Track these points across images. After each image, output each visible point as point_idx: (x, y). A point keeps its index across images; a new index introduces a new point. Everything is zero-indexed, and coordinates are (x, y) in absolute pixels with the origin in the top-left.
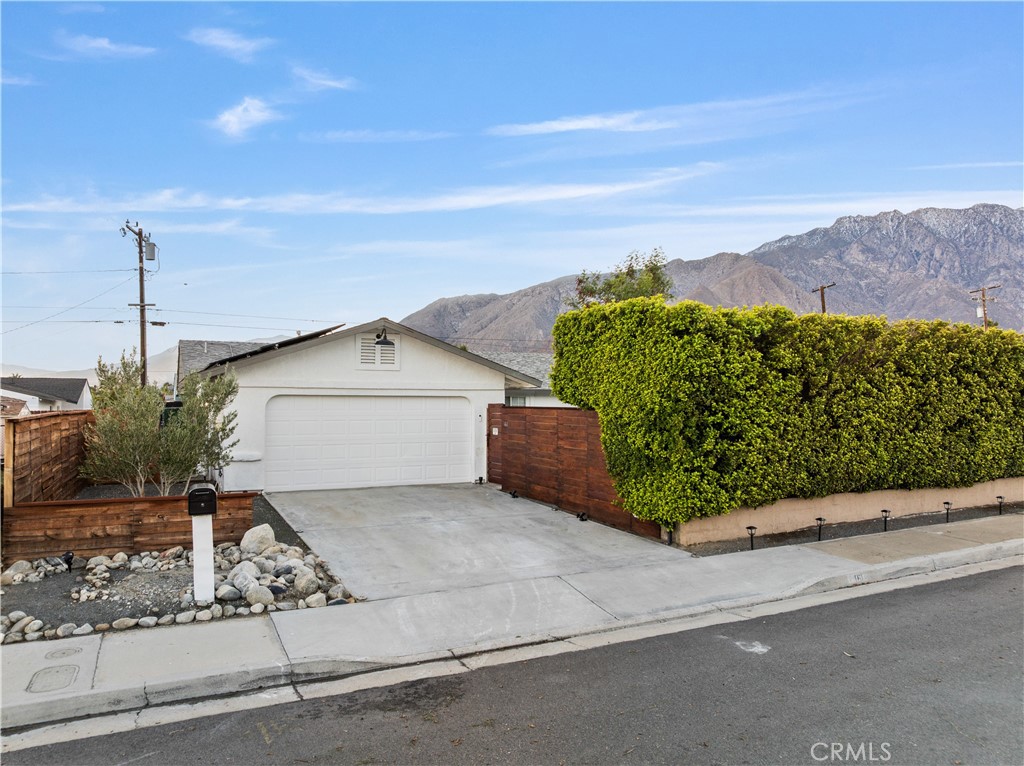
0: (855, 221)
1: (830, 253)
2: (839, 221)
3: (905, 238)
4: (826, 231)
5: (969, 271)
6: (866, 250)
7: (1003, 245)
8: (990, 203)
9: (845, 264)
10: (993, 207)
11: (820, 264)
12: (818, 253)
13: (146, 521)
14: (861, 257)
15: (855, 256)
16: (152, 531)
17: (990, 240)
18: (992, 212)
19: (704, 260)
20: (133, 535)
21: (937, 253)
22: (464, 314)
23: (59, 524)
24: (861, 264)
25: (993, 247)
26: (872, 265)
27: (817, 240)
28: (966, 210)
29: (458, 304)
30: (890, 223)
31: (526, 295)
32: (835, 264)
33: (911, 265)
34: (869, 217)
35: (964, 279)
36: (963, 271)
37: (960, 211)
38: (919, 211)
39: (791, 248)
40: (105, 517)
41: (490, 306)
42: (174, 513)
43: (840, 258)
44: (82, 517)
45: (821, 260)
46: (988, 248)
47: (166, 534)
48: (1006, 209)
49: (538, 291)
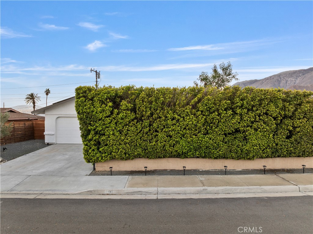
31: (268, 79)
41: (255, 84)
49: (272, 78)
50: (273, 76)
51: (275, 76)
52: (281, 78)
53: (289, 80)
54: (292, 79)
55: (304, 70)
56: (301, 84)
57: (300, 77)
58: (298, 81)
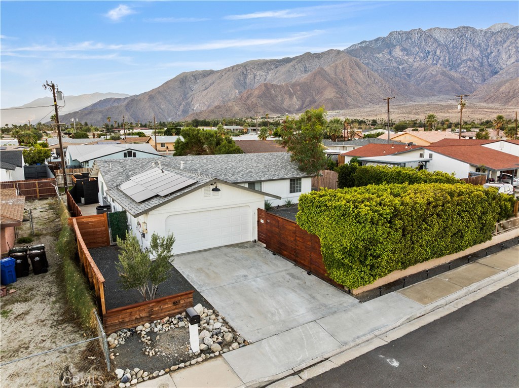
0: (399, 34)
1: (385, 50)
2: (391, 34)
3: (423, 44)
4: (384, 39)
5: (452, 62)
6: (404, 49)
7: (470, 48)
8: (466, 26)
9: (392, 57)
10: (467, 28)
11: (380, 56)
12: (380, 50)
13: (154, 309)
14: (401, 53)
15: (398, 52)
16: (157, 313)
17: (464, 46)
18: (467, 31)
19: (322, 53)
20: (150, 315)
21: (438, 52)
22: (196, 81)
23: (123, 316)
24: (401, 57)
25: (465, 50)
26: (406, 58)
27: (379, 44)
28: (454, 29)
29: (193, 75)
30: (416, 35)
31: (229, 71)
32: (388, 57)
33: (425, 58)
34: (406, 32)
35: (450, 66)
36: (450, 62)
37: (451, 30)
38: (431, 29)
39: (366, 47)
40: (140, 311)
41: (210, 77)
42: (165, 305)
43: (390, 53)
44: (131, 312)
45: (381, 54)
46: (463, 50)
47: (162, 313)
48: (474, 29)
49: (235, 69)
50: (236, 66)
51: (238, 66)
52: (247, 70)
53: (258, 73)
54: (261, 72)
55: (278, 61)
56: (274, 81)
57: (272, 71)
58: (269, 77)
